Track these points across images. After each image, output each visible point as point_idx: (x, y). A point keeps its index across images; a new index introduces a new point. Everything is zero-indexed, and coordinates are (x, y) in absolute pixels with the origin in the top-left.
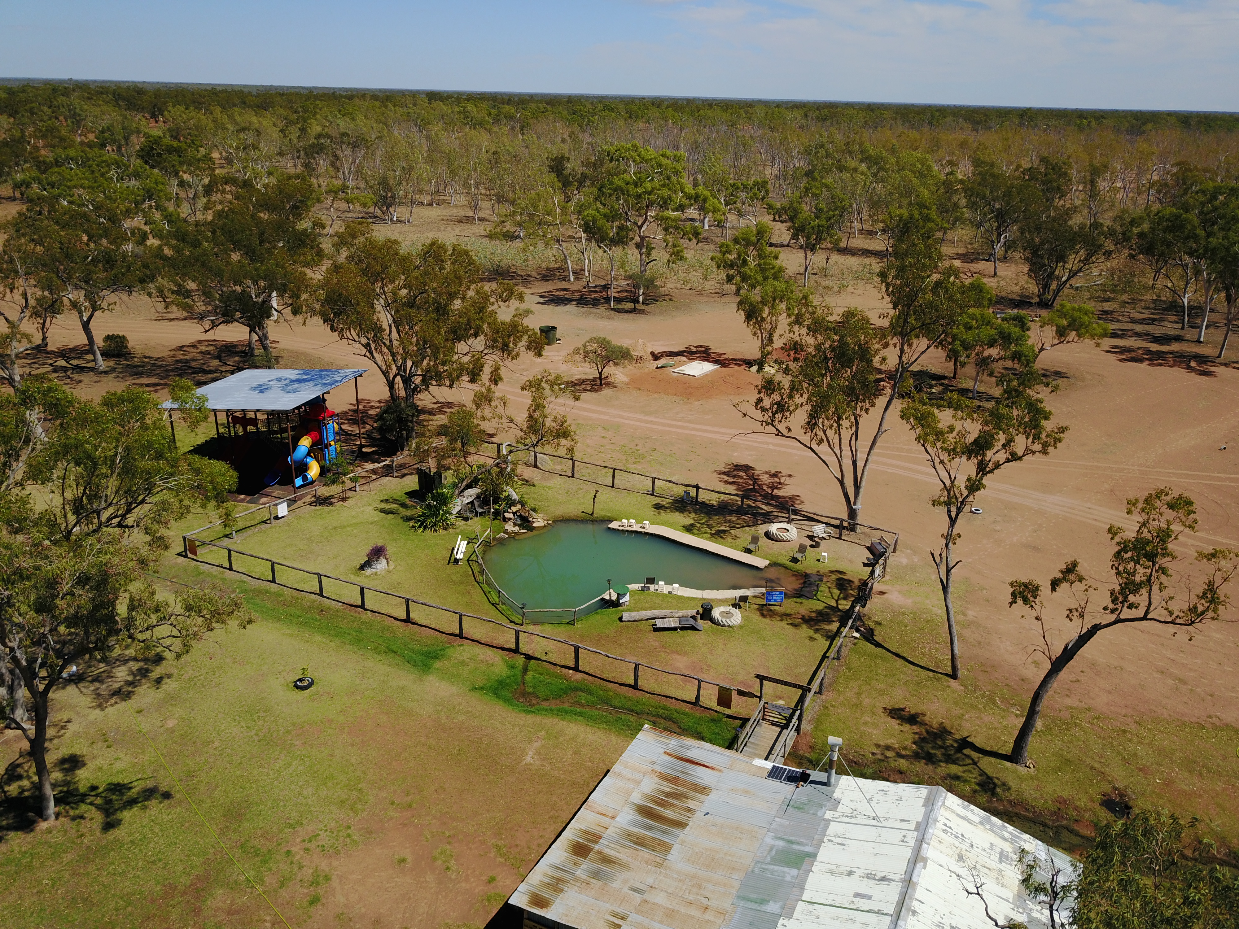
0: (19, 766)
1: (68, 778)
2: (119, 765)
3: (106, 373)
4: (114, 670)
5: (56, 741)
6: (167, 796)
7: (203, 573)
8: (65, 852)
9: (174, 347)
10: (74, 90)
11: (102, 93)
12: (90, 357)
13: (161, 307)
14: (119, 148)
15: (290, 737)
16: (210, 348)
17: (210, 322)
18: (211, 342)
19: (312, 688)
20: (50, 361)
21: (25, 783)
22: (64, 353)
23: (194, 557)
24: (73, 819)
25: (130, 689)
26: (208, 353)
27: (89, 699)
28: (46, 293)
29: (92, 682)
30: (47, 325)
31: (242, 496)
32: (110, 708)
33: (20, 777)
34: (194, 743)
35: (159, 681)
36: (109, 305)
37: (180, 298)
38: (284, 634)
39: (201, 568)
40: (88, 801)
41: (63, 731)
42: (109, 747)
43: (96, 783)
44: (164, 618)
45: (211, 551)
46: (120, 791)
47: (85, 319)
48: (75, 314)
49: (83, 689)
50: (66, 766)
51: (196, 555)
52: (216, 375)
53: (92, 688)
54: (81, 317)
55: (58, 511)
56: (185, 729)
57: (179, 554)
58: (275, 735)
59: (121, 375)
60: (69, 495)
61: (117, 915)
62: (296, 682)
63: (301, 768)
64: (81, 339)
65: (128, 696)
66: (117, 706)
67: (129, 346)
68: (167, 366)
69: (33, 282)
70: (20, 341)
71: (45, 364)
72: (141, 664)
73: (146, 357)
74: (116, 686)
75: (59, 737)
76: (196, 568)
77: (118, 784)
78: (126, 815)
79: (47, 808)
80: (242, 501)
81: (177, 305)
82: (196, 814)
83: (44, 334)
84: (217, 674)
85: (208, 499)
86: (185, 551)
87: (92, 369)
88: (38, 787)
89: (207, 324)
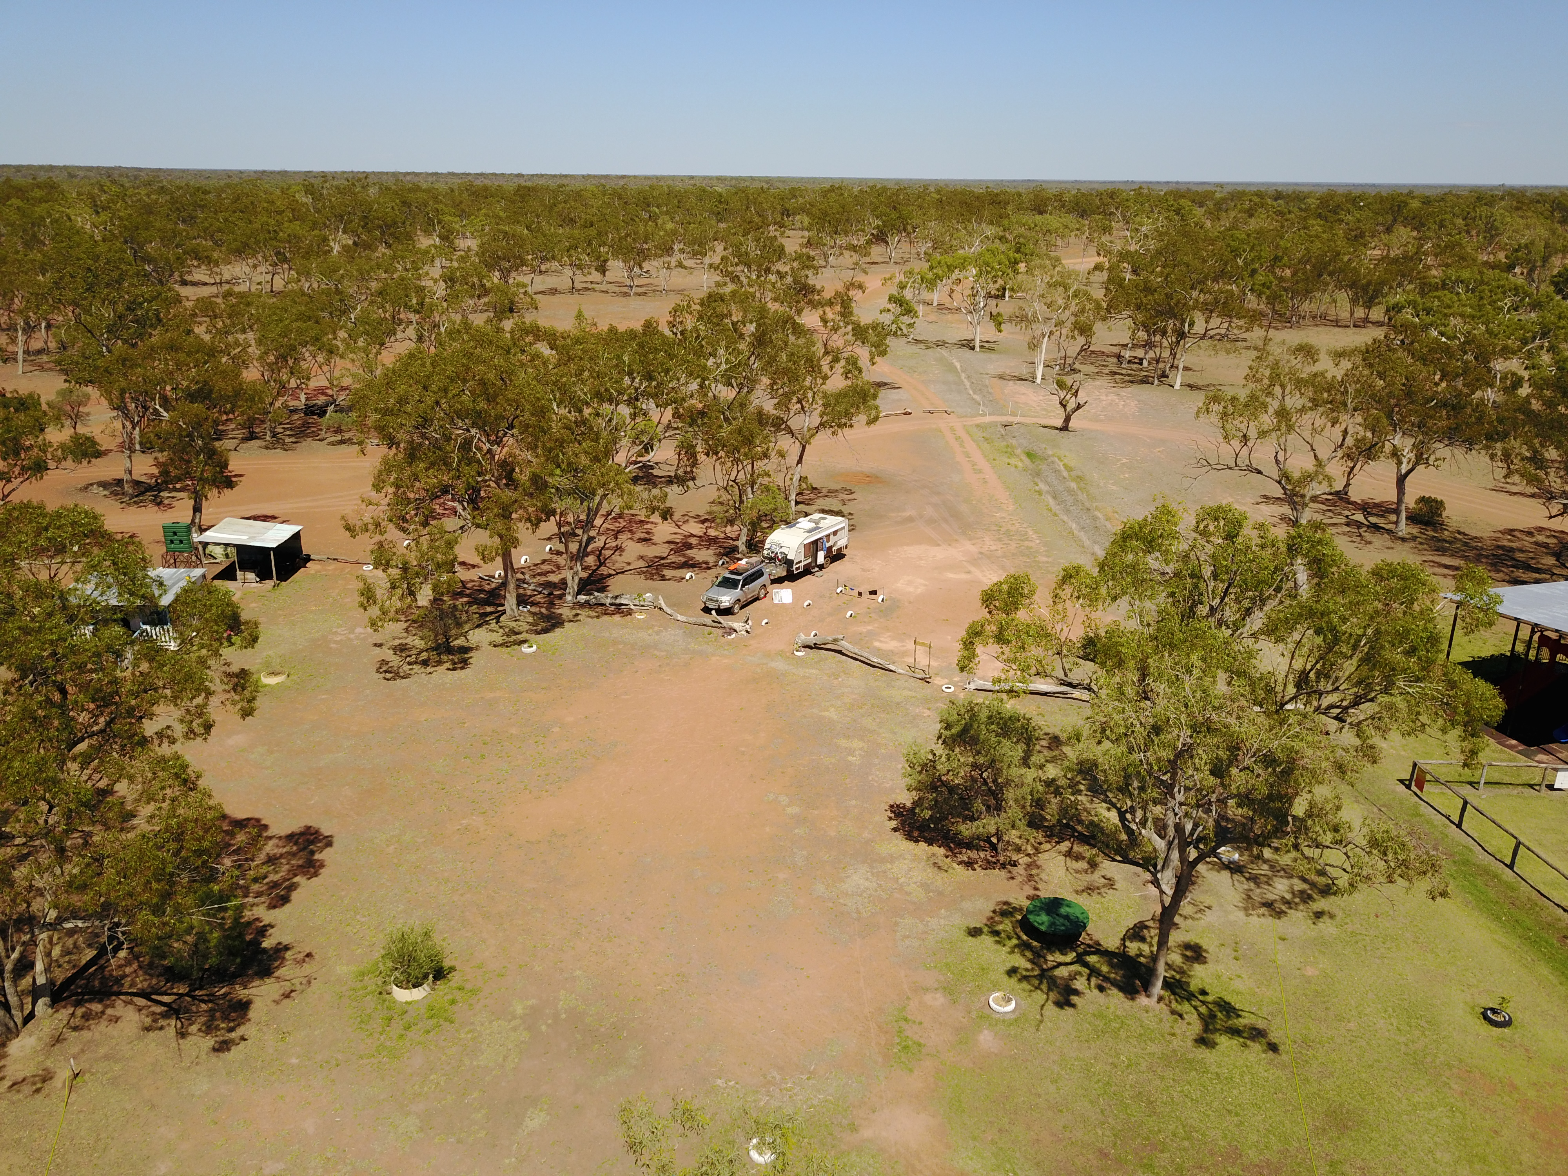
0: (1147, 927)
1: (1185, 967)
2: (1237, 984)
3: (1403, 539)
4: (1275, 879)
5: (1189, 921)
6: (1273, 1048)
7: (1421, 816)
8: (1152, 1040)
9: (1501, 528)
10: (1502, 199)
11: (1538, 202)
12: (1393, 518)
13: (1500, 473)
14: (1531, 271)
15: (1448, 1073)
16: (1551, 541)
17: (1561, 506)
18: (1553, 534)
19: (1506, 1030)
20: (1347, 513)
21: (1145, 948)
22: (1365, 508)
23: (1419, 792)
24: (1173, 1012)
25: (1283, 908)
26: (1546, 546)
27: (1237, 896)
28: (1369, 435)
29: (1248, 879)
30: (1355, 471)
31: (1514, 742)
32: (1255, 918)
33: (1143, 939)
34: (1327, 1009)
35: (1319, 915)
36: (1436, 460)
37: (1531, 469)
38: (1496, 940)
39: (1422, 808)
40: (1194, 1003)
41: (1199, 915)
42: (1236, 959)
43: (1207, 989)
44: (1341, 841)
45: (1443, 794)
46: (1228, 1012)
47: (1403, 472)
48: (1392, 463)
49: (1236, 883)
50: (1188, 953)
51: (1422, 790)
52: (1544, 576)
53: (1246, 887)
54: (1399, 470)
55: (1281, 678)
56: (1324, 987)
57: (1402, 781)
58: (1429, 1060)
59: (1420, 547)
60: (1298, 664)
61: (1172, 1140)
62: (1486, 1010)
63: (1448, 1121)
64: (1391, 495)
65: (1280, 914)
66: (1263, 919)
67: (1444, 514)
68: (1482, 549)
69: (1359, 419)
70: (1320, 483)
71: (1340, 514)
72: (1305, 886)
73: (1459, 533)
74: (1271, 897)
75: (1193, 918)
76: (1416, 807)
77: (1229, 1004)
78: (1224, 1041)
79: (1153, 985)
80: (1511, 747)
81: (1522, 475)
82: (1295, 1091)
83: (1348, 480)
84: (1388, 945)
85: (1453, 723)
86: (1410, 780)
87: (1389, 532)
88: (1154, 958)
89: (1555, 508)
